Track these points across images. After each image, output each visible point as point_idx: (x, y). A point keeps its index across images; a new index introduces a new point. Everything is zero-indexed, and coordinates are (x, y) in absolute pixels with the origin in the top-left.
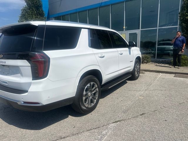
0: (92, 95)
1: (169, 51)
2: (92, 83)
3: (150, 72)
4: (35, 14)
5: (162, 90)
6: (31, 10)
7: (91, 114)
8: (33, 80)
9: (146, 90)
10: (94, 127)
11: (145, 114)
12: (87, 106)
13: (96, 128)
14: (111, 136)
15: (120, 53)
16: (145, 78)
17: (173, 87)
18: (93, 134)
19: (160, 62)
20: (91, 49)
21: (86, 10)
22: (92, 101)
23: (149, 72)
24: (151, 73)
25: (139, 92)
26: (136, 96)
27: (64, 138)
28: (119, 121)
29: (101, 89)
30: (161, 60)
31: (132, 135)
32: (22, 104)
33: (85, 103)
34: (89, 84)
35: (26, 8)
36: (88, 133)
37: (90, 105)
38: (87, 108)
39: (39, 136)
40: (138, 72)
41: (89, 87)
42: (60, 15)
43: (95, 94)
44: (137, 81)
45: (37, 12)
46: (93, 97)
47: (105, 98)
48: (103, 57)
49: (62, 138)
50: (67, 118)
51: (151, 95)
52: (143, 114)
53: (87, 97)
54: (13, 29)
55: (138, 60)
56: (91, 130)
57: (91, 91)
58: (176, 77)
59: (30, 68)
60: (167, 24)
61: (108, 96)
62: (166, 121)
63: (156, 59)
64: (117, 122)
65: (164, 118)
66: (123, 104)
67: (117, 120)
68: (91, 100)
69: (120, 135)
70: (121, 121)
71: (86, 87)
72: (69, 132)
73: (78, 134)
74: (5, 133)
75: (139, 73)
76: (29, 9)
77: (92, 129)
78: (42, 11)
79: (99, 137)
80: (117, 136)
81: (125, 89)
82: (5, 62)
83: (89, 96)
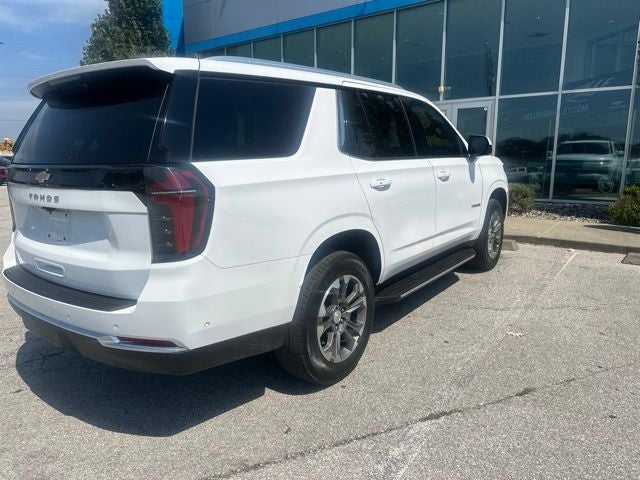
0: (344, 319)
1: (595, 175)
2: (347, 278)
3: (536, 244)
4: (138, 40)
5: (584, 309)
6: (124, 26)
7: (343, 387)
8: (153, 262)
9: (527, 307)
10: (360, 433)
11: (534, 390)
12: (328, 356)
13: (364, 437)
14: (422, 468)
15: (442, 175)
16: (518, 264)
17: (624, 299)
18: (357, 459)
19: (565, 210)
20: (347, 158)
21: (309, 30)
22: (345, 342)
23: (531, 243)
24: (539, 247)
25: (506, 314)
26: (496, 328)
27: (256, 467)
28: (444, 413)
29: (376, 299)
30: (568, 203)
31: (496, 464)
32: (115, 344)
33: (323, 346)
34: (338, 281)
35: (107, 18)
36: (336, 455)
37: (340, 354)
38: (330, 363)
39: (170, 459)
40: (495, 242)
41: (337, 293)
42: (219, 45)
43: (354, 316)
44: (491, 274)
45: (146, 32)
46: (348, 327)
47: (386, 330)
48: (386, 187)
49: (248, 469)
50: (261, 398)
51: (547, 324)
52: (526, 391)
53: (329, 326)
54: (85, 85)
55: (499, 203)
56: (347, 441)
57: (343, 307)
58: (631, 263)
59: (145, 220)
60: (591, 80)
61: (395, 324)
62: (612, 417)
63: (550, 199)
64: (437, 417)
65: (605, 409)
66: (451, 355)
67: (437, 410)
68: (343, 336)
69: (454, 466)
70: (451, 412)
71: (327, 293)
72: (269, 446)
73: (302, 454)
74: (53, 443)
75: (500, 248)
76: (119, 23)
77: (351, 440)
78: (161, 29)
79: (380, 468)
80: (443, 467)
81: (455, 301)
82: (56, 199)
83: (336, 322)
